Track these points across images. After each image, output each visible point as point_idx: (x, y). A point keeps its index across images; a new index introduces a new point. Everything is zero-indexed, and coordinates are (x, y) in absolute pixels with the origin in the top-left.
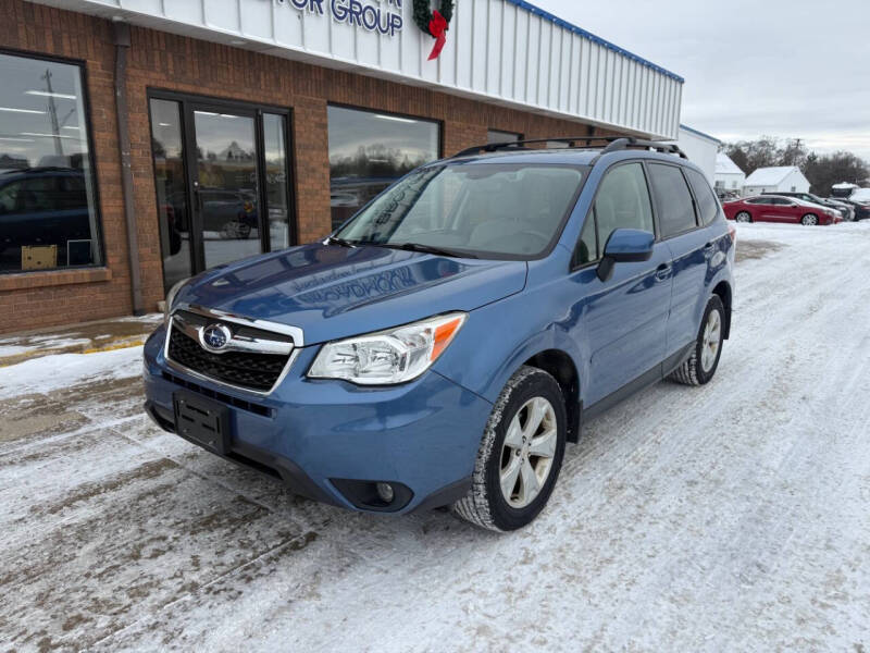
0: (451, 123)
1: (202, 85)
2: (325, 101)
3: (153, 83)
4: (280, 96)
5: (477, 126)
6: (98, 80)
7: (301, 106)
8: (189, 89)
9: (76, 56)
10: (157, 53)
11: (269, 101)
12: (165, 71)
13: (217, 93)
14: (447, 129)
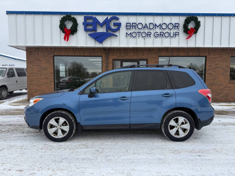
0: (210, 56)
1: (124, 57)
2: (158, 56)
3: (114, 58)
4: (144, 57)
5: (224, 56)
6: (104, 59)
7: (150, 58)
8: (122, 58)
9: (100, 55)
10: (115, 52)
11: (141, 58)
12: (117, 55)
13: (128, 58)
14: (207, 58)
